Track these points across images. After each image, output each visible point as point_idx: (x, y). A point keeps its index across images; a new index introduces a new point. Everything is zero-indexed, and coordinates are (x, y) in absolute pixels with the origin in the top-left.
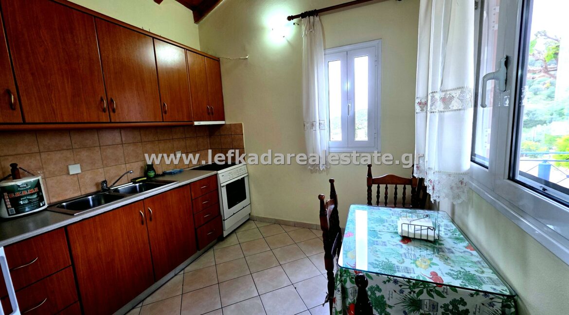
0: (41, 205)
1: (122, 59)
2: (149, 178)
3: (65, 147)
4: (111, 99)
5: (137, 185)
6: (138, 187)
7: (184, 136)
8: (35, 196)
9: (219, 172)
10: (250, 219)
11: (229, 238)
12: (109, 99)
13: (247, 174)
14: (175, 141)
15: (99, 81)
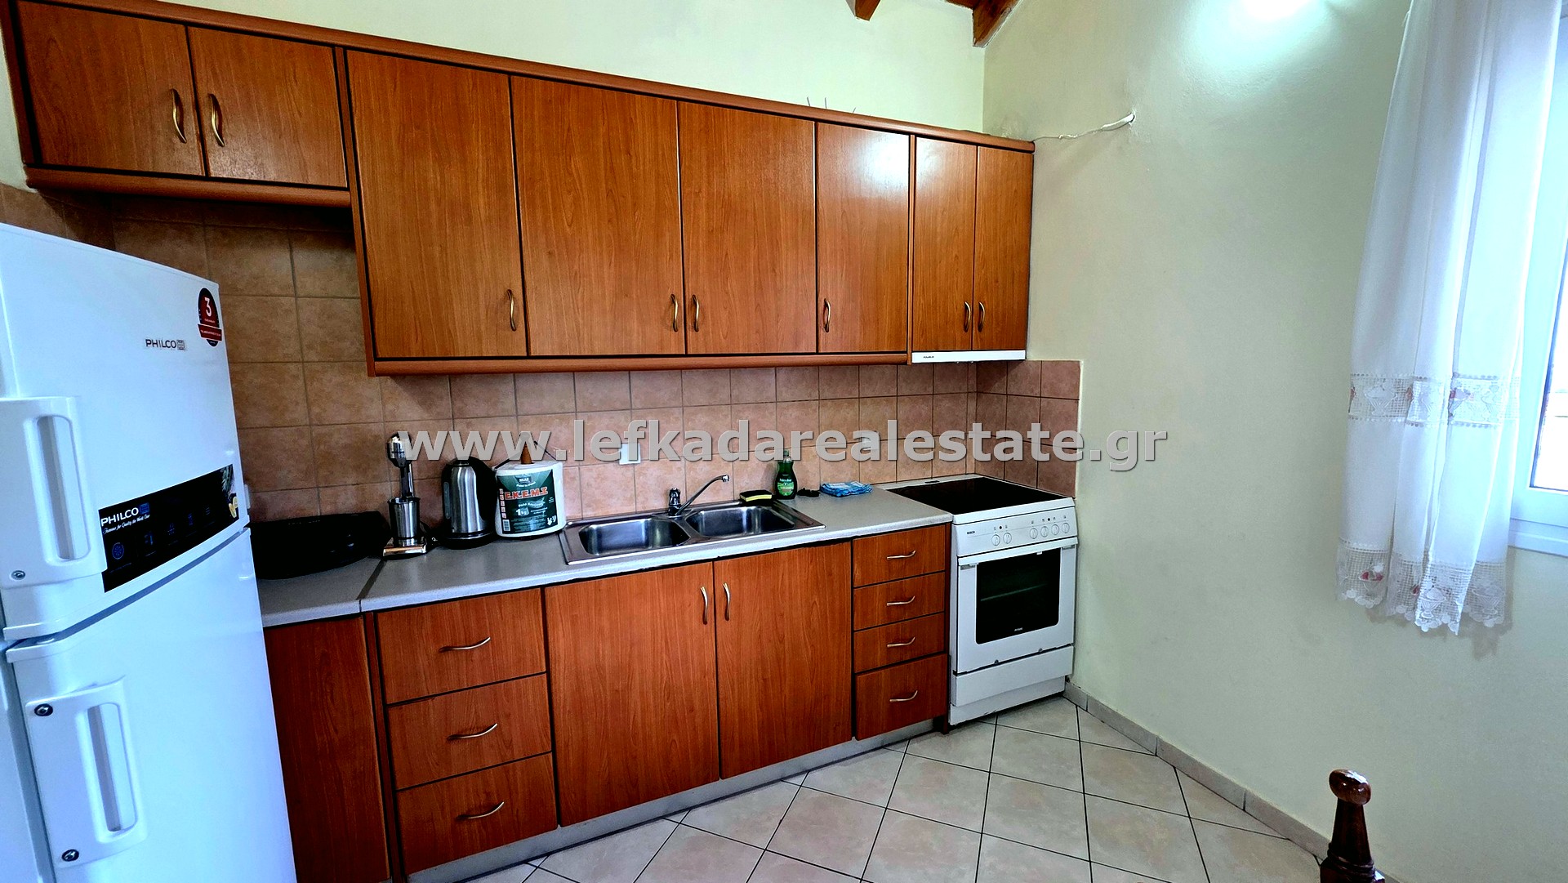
0: (550, 523)
1: (729, 196)
2: (778, 495)
3: (618, 405)
4: (694, 296)
5: (744, 509)
6: (745, 516)
7: (893, 392)
8: (541, 503)
9: (959, 518)
10: (1063, 695)
11: (967, 733)
12: (689, 297)
13: (1074, 541)
14: (865, 403)
15: (671, 256)
